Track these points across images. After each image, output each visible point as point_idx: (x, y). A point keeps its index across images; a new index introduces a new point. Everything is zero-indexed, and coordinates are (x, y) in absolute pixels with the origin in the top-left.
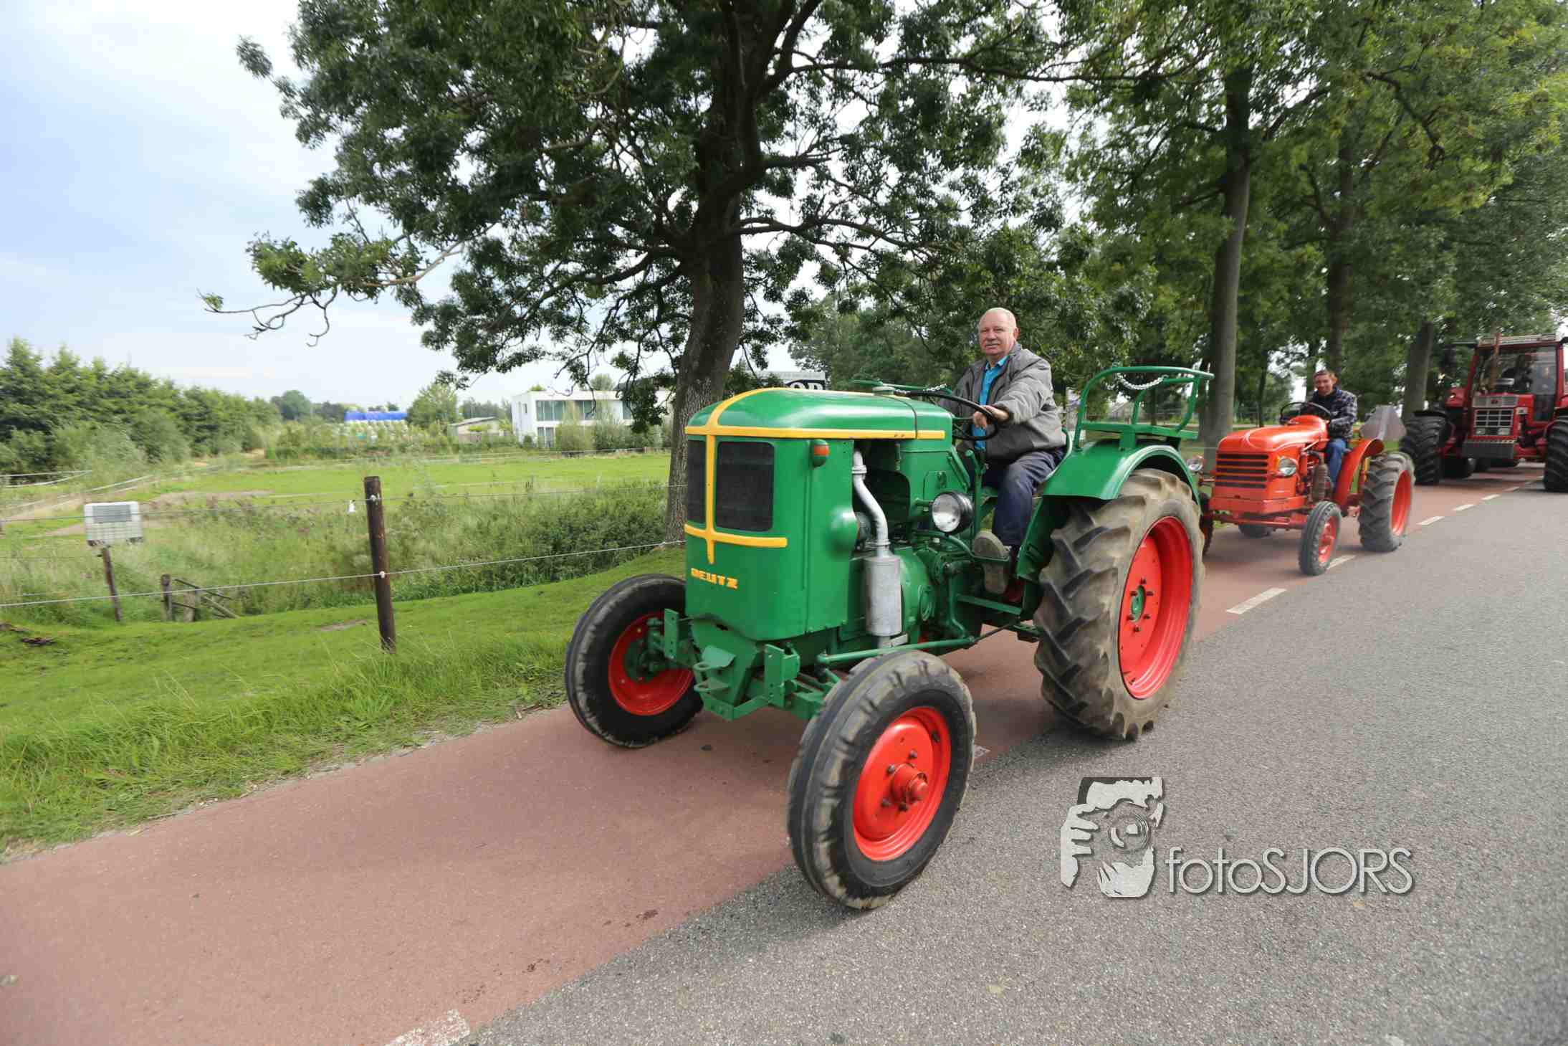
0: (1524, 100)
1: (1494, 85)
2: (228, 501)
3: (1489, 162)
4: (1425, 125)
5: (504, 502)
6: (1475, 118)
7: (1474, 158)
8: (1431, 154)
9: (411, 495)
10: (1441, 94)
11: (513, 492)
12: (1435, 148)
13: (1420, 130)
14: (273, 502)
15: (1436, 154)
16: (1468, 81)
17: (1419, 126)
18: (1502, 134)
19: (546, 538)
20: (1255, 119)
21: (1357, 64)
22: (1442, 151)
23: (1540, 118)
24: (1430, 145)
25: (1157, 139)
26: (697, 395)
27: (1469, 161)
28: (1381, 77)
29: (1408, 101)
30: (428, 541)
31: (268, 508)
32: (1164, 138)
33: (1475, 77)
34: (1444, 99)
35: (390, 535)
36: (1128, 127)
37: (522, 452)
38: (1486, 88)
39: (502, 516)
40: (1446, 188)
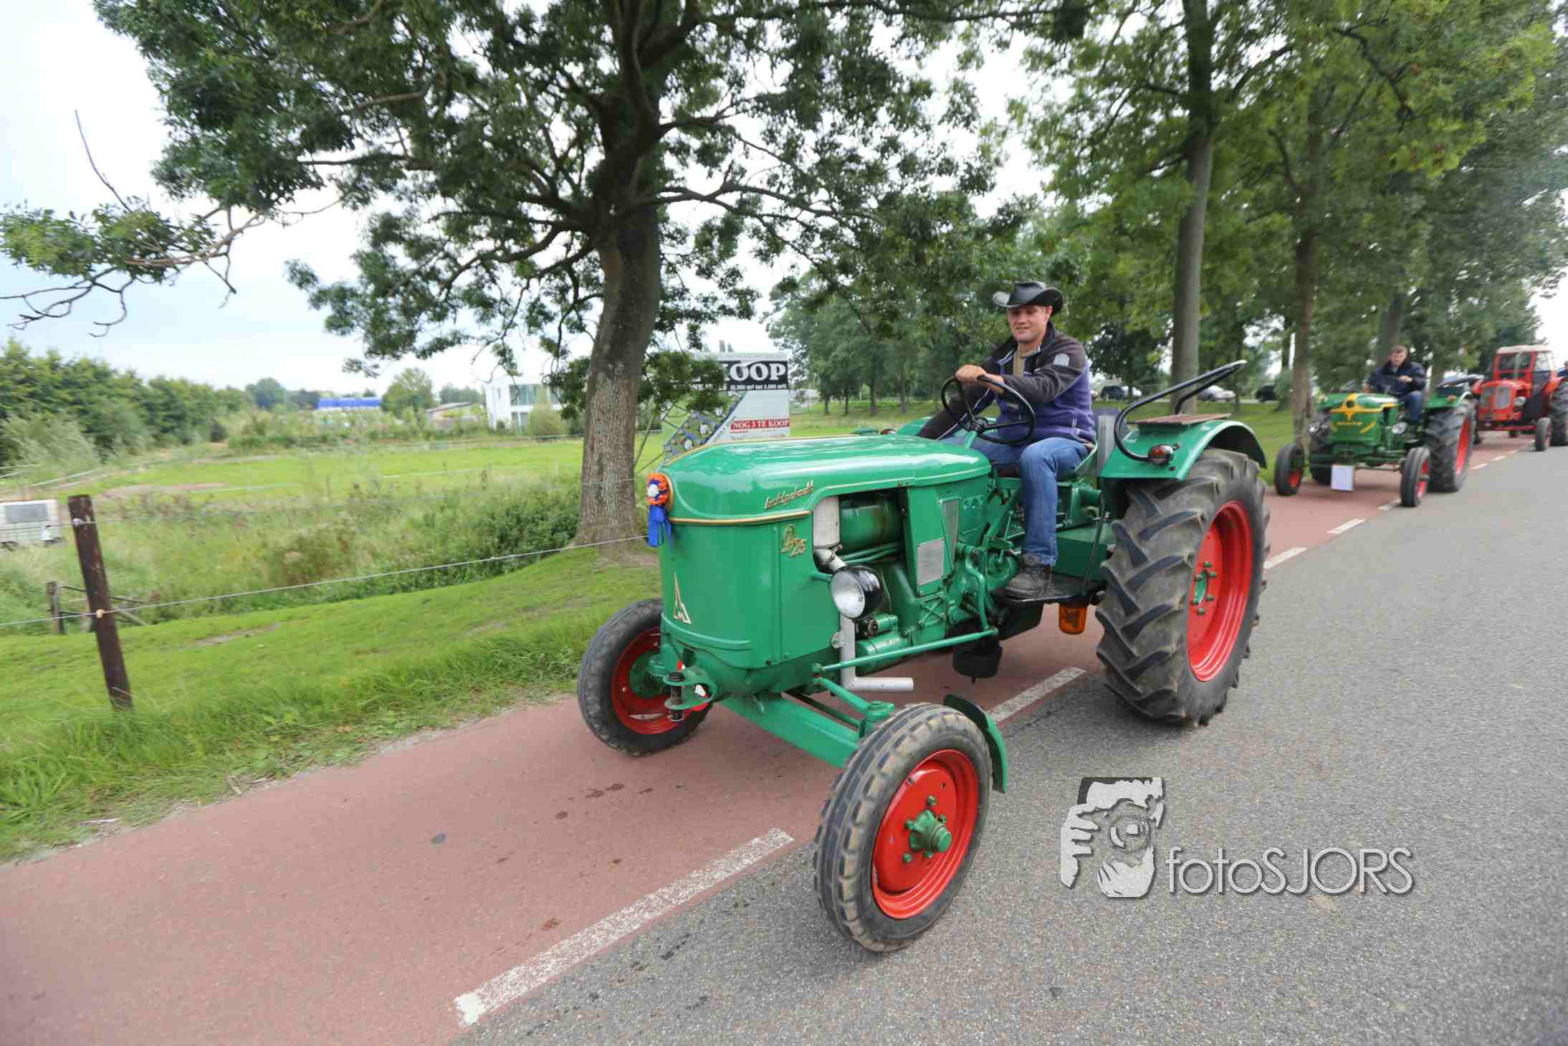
0: (1496, 55)
1: (1464, 41)
3: (1461, 121)
4: (1393, 82)
6: (1446, 75)
7: (1445, 115)
8: (1398, 116)
10: (1409, 50)
12: (1404, 108)
13: (1388, 90)
15: (1404, 114)
16: (1437, 36)
17: (1387, 84)
20: (1218, 81)
21: (1324, 17)
22: (1410, 111)
23: (1514, 75)
24: (1398, 105)
25: (1118, 103)
26: (609, 381)
27: (1440, 122)
28: (1348, 33)
29: (1376, 57)
30: (369, 535)
31: (207, 503)
32: (1125, 101)
33: (1446, 32)
34: (1413, 55)
35: (326, 530)
36: (1089, 91)
37: (494, 438)
38: (1457, 43)
39: (449, 507)
40: (1416, 149)
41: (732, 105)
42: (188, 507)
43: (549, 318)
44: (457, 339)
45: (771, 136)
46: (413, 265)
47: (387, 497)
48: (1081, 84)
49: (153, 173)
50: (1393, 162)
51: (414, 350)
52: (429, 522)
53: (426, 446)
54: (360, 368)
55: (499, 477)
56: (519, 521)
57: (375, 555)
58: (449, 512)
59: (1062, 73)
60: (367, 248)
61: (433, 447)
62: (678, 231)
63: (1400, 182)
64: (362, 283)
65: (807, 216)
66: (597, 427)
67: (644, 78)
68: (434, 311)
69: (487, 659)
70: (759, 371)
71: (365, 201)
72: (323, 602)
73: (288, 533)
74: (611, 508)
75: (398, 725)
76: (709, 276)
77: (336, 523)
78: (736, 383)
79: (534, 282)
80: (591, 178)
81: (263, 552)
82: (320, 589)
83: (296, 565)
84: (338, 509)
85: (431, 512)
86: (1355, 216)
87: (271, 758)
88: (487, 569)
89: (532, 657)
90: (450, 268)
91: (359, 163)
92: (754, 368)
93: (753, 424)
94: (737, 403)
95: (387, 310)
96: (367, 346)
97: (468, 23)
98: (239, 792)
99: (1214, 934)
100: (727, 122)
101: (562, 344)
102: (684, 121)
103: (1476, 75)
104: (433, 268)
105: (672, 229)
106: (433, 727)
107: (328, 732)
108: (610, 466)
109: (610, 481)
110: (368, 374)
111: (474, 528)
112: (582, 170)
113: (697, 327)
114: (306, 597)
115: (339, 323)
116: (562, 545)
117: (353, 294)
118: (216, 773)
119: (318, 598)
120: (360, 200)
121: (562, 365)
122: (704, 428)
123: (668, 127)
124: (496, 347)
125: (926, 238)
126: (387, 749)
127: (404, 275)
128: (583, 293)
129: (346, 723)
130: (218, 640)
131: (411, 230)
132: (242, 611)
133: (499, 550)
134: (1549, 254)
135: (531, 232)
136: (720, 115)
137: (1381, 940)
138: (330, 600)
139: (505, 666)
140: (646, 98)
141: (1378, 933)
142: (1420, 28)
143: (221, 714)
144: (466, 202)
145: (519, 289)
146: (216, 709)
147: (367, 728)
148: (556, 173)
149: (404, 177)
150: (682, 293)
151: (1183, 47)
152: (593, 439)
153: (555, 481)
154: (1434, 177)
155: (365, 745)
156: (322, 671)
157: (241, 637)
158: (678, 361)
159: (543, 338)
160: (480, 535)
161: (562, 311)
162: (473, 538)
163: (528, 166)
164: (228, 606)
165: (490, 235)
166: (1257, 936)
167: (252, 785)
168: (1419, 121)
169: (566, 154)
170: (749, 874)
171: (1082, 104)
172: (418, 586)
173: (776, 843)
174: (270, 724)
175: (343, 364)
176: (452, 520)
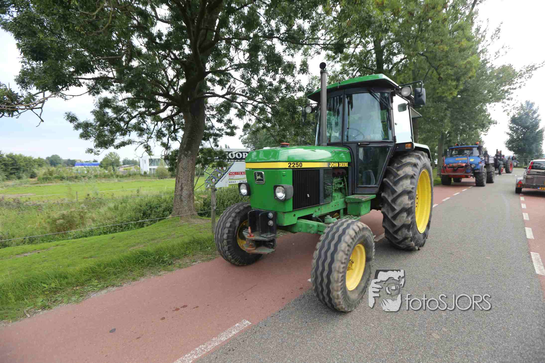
0: (464, 63)
1: (455, 58)
2: (9, 198)
3: (456, 81)
4: (436, 70)
5: (127, 197)
6: (451, 68)
7: (452, 80)
8: (438, 79)
9: (88, 195)
10: (440, 60)
11: (130, 193)
12: (440, 77)
13: (435, 72)
14: (29, 199)
15: (440, 79)
16: (447, 57)
17: (435, 70)
18: (458, 73)
19: (140, 211)
20: (385, 66)
21: (415, 50)
22: (442, 78)
23: (469, 69)
24: (438, 76)
25: (355, 72)
26: (186, 158)
27: (450, 81)
28: (422, 55)
29: (430, 62)
30: (92, 213)
31: (26, 201)
32: (357, 71)
33: (450, 55)
34: (441, 62)
35: (74, 211)
36: (347, 68)
37: (143, 177)
38: (453, 59)
39: (124, 202)
40: (443, 89)
41: (230, 66)
42: (19, 203)
43: (164, 135)
44: (130, 142)
45: (243, 77)
46: (115, 116)
47: (100, 199)
48: (344, 65)
49: (15, 80)
50: (438, 93)
51: (113, 145)
52: (116, 208)
53: (116, 180)
54: (92, 152)
55: (144, 192)
56: (151, 208)
57: (94, 220)
58: (124, 205)
59: (338, 62)
60: (98, 109)
61: (119, 181)
62: (211, 106)
63: (440, 99)
64: (95, 121)
65: (255, 103)
66: (181, 174)
67: (201, 56)
68: (122, 132)
69: (136, 259)
70: (239, 155)
71: (98, 93)
72: (71, 239)
73: (59, 213)
74: (185, 203)
75: (98, 286)
76: (221, 122)
77: (79, 209)
78: (231, 159)
79: (159, 123)
80: (182, 89)
81: (48, 220)
82: (71, 234)
83: (61, 225)
84: (80, 203)
85: (117, 204)
86: (428, 109)
87: (44, 301)
88: (138, 225)
89: (154, 258)
90: (128, 117)
91: (96, 80)
92: (237, 154)
93: (236, 173)
94: (231, 166)
95: (104, 131)
96: (95, 144)
97: (139, 36)
98: (29, 316)
99: (400, 350)
100: (229, 72)
101: (169, 145)
102: (214, 71)
103: (459, 68)
104: (122, 117)
105: (209, 106)
106: (113, 286)
107: (69, 290)
108: (185, 188)
109: (185, 193)
110: (95, 154)
111: (133, 210)
112: (178, 85)
113: (217, 139)
114: (65, 236)
115: (85, 136)
116: (167, 216)
117: (91, 125)
118: (20, 309)
119: (69, 237)
120: (96, 93)
121: (169, 152)
122: (219, 175)
123: (209, 73)
124: (145, 145)
125: (295, 111)
126: (94, 296)
127: (111, 119)
128: (176, 127)
129: (76, 287)
130: (26, 254)
131: (115, 104)
132: (37, 243)
133: (143, 218)
134: (484, 122)
135: (159, 106)
136: (226, 69)
137: (455, 348)
138: (74, 238)
139: (143, 261)
140: (201, 63)
141: (453, 346)
142: (442, 54)
143: (24, 284)
144: (135, 95)
145: (153, 125)
146: (22, 282)
147: (86, 287)
148: (169, 86)
149: (114, 86)
150: (212, 127)
151: (374, 56)
152: (179, 178)
153: (164, 193)
154: (450, 98)
155: (85, 295)
156: (69, 266)
157: (36, 254)
158: (210, 151)
159: (162, 142)
160: (135, 213)
161: (169, 133)
162: (133, 214)
163: (159, 83)
164: (31, 241)
165: (144, 106)
166: (414, 350)
167: (35, 313)
168: (444, 82)
169: (172, 80)
170: (234, 338)
171: (344, 71)
172: (110, 232)
173: (245, 325)
174: (45, 287)
175: (86, 150)
176: (125, 207)
